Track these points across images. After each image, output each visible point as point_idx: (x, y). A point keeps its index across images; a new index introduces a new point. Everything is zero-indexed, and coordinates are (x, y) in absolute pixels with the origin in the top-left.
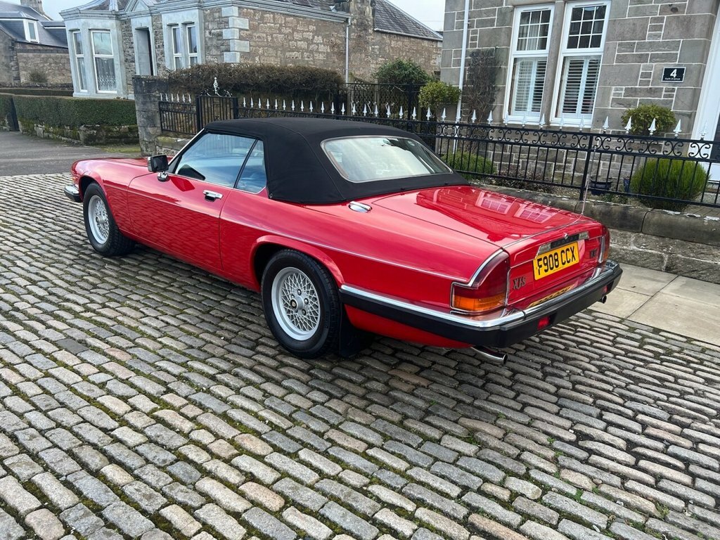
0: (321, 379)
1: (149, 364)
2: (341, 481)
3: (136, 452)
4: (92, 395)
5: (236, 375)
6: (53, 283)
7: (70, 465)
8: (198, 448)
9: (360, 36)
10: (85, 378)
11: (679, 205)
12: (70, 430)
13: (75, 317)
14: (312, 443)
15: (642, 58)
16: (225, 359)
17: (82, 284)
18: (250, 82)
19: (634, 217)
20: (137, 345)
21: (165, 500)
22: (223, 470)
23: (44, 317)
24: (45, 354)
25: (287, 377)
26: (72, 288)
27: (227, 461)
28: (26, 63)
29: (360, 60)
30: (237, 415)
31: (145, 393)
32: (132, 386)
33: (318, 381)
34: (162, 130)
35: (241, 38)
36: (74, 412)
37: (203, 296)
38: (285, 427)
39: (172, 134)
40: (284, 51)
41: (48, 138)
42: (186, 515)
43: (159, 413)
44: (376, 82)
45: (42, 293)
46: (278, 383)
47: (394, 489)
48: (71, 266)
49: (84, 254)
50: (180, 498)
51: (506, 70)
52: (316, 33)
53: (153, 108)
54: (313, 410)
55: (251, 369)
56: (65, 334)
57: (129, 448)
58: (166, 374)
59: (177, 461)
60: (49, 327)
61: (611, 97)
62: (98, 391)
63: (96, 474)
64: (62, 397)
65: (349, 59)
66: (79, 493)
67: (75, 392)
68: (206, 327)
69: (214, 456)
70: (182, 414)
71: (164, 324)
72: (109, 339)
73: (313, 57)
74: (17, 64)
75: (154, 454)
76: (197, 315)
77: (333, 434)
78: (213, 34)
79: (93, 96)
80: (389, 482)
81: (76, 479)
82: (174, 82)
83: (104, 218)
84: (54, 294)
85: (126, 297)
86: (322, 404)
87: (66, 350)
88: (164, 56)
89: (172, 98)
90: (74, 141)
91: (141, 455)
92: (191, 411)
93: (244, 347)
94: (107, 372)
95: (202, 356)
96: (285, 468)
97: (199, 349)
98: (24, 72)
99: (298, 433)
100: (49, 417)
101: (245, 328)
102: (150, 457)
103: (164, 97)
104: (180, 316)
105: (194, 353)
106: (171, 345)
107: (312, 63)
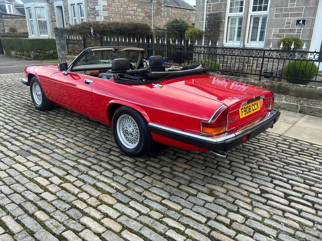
0: (140, 167)
1: (59, 161)
2: (149, 216)
3: (52, 204)
4: (31, 177)
5: (100, 166)
6: (16, 124)
7: (19, 211)
8: (81, 201)
9: (158, 8)
10: (29, 169)
11: (305, 82)
12: (20, 194)
13: (26, 140)
14: (136, 198)
15: (286, 15)
16: (95, 158)
17: (29, 124)
18: (108, 30)
19: (284, 88)
20: (54, 152)
21: (65, 228)
22: (93, 212)
23: (11, 140)
24: (10, 158)
25: (124, 166)
26: (25, 126)
27: (95, 208)
28: (7, 23)
29: (158, 19)
30: (100, 185)
31: (57, 175)
32: (51, 172)
33: (139, 168)
34: (68, 52)
35: (104, 10)
36: (23, 185)
37: (86, 128)
38: (123, 190)
39: (73, 54)
40: (123, 16)
41: (17, 57)
42: (75, 235)
43: (63, 185)
44: (166, 29)
45: (10, 128)
46: (120, 169)
47: (175, 220)
48: (25, 115)
49: (31, 110)
50: (72, 227)
51: (224, 22)
52: (138, 7)
53: (64, 42)
54: (136, 182)
55: (108, 163)
56: (20, 148)
57: (48, 202)
58: (67, 166)
59: (71, 208)
60: (13, 144)
61: (273, 33)
62: (34, 175)
63: (32, 216)
64: (17, 178)
65: (153, 19)
66: (23, 225)
67: (24, 175)
68: (87, 143)
69: (89, 205)
70: (74, 185)
71: (67, 142)
72: (41, 150)
73: (137, 18)
74: (3, 24)
75: (60, 205)
76: (83, 137)
77: (146, 193)
78: (91, 8)
79: (38, 37)
80: (172, 216)
81: (22, 219)
82: (73, 30)
83: (40, 93)
84: (16, 129)
85: (50, 129)
86: (141, 179)
87: (20, 155)
88: (69, 19)
89: (73, 38)
90: (28, 58)
91: (54, 206)
92: (79, 183)
93: (104, 152)
94: (39, 165)
95: (85, 157)
96: (123, 210)
97: (83, 153)
98: (7, 28)
99: (129, 193)
100: (10, 188)
101: (105, 143)
102: (58, 207)
103: (69, 37)
104: (75, 138)
105: (81, 155)
106: (70, 152)
107: (136, 21)
